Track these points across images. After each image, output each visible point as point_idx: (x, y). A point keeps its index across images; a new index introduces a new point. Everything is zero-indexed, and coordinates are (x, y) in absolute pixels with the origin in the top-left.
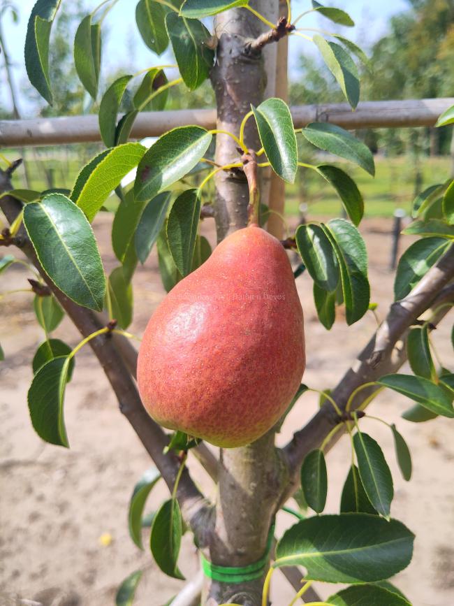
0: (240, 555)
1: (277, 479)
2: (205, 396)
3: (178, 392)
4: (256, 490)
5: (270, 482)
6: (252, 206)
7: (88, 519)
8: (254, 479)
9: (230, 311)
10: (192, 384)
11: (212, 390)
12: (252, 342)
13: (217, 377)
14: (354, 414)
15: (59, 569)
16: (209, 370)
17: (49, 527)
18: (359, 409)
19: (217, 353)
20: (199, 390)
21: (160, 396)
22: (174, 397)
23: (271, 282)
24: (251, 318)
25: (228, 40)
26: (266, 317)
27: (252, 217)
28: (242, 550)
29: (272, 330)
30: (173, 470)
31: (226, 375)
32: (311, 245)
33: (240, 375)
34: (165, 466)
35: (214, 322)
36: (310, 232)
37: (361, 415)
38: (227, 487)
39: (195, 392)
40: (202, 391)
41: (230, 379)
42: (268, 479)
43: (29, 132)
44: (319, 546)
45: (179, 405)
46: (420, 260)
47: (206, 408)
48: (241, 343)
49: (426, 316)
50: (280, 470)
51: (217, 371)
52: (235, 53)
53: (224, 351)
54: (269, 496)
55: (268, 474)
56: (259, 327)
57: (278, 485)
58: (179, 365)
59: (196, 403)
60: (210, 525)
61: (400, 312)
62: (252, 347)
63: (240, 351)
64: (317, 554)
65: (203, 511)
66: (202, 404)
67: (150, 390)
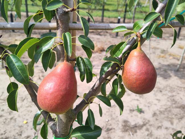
0: (63, 135)
1: (72, 117)
2: (53, 105)
3: (47, 104)
4: (66, 120)
5: (70, 118)
6: (65, 56)
7: (19, 116)
8: (66, 118)
9: (59, 86)
10: (50, 103)
11: (55, 104)
12: (64, 93)
13: (56, 101)
14: (90, 103)
15: (10, 132)
16: (54, 100)
17: (6, 119)
18: (91, 101)
19: (56, 96)
20: (52, 104)
21: (43, 105)
22: (46, 105)
23: (69, 77)
24: (64, 87)
25: (59, 8)
26: (67, 87)
27: (65, 59)
28: (63, 134)
29: (69, 89)
30: (46, 115)
31: (58, 101)
32: (80, 63)
33: (61, 100)
34: (44, 114)
35: (55, 88)
36: (80, 59)
37: (91, 103)
38: (60, 119)
39: (51, 104)
40: (53, 104)
41: (59, 101)
42: (69, 118)
43: (3, 26)
44: (80, 133)
45: (47, 107)
46: (106, 67)
47: (54, 108)
48: (61, 93)
49: (108, 78)
50: (73, 115)
51: (56, 99)
52: (61, 12)
53: (57, 95)
54: (70, 121)
55: (70, 116)
56: (66, 89)
57: (72, 118)
58: (47, 98)
59: (51, 107)
60: (55, 128)
61: (102, 78)
62: (64, 94)
63: (61, 95)
64: (80, 134)
65: (54, 124)
66: (53, 107)
67: (40, 103)
